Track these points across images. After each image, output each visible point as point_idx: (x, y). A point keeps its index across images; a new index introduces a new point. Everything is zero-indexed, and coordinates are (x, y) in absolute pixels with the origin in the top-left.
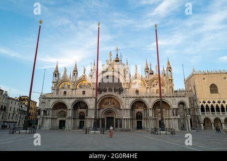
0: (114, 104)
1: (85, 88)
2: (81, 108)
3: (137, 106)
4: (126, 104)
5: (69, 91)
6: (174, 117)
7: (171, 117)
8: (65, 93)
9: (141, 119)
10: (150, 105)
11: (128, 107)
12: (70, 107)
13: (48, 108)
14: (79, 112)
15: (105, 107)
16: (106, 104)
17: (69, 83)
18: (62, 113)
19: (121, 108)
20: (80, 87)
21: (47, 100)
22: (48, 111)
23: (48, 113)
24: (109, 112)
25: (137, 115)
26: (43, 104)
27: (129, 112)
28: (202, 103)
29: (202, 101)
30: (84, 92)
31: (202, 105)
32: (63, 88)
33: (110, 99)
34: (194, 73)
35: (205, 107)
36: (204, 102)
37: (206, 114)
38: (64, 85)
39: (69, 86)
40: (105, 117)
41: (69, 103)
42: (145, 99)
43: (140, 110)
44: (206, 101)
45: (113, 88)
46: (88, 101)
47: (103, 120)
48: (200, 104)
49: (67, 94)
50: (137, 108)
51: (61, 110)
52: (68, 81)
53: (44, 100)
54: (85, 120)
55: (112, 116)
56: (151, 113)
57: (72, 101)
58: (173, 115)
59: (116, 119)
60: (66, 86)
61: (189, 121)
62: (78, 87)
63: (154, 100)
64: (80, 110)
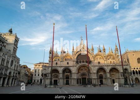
0: (86, 70)
1: (68, 60)
2: (66, 72)
3: (99, 71)
4: (94, 70)
5: (59, 62)
6: (122, 77)
7: (120, 77)
8: (57, 63)
9: (102, 79)
10: (108, 71)
11: (95, 72)
12: (61, 72)
13: (48, 72)
14: (65, 75)
15: (82, 72)
16: (82, 70)
17: (59, 58)
18: (55, 76)
19: (91, 72)
20: (66, 60)
21: (47, 68)
22: (48, 74)
23: (48, 76)
24: (83, 74)
25: (100, 77)
26: (44, 70)
27: (96, 75)
28: (133, 69)
29: (133, 68)
30: (68, 63)
31: (133, 70)
32: (55, 60)
33: (84, 67)
34: (128, 51)
35: (135, 71)
36: (134, 69)
37: (136, 76)
38: (56, 59)
39: (59, 59)
40: (81, 78)
41: (60, 70)
42: (105, 67)
43: (102, 73)
44: (136, 68)
45: (85, 61)
46: (71, 68)
47: (80, 79)
48: (132, 70)
49: (58, 64)
50: (99, 72)
51: (55, 74)
52: (58, 56)
53: (45, 68)
54: (69, 80)
55: (85, 77)
56: (108, 75)
57: (62, 68)
58: (122, 76)
59: (88, 79)
60: (57, 59)
61: (131, 80)
62: (64, 60)
63: (110, 67)
64: (66, 74)
